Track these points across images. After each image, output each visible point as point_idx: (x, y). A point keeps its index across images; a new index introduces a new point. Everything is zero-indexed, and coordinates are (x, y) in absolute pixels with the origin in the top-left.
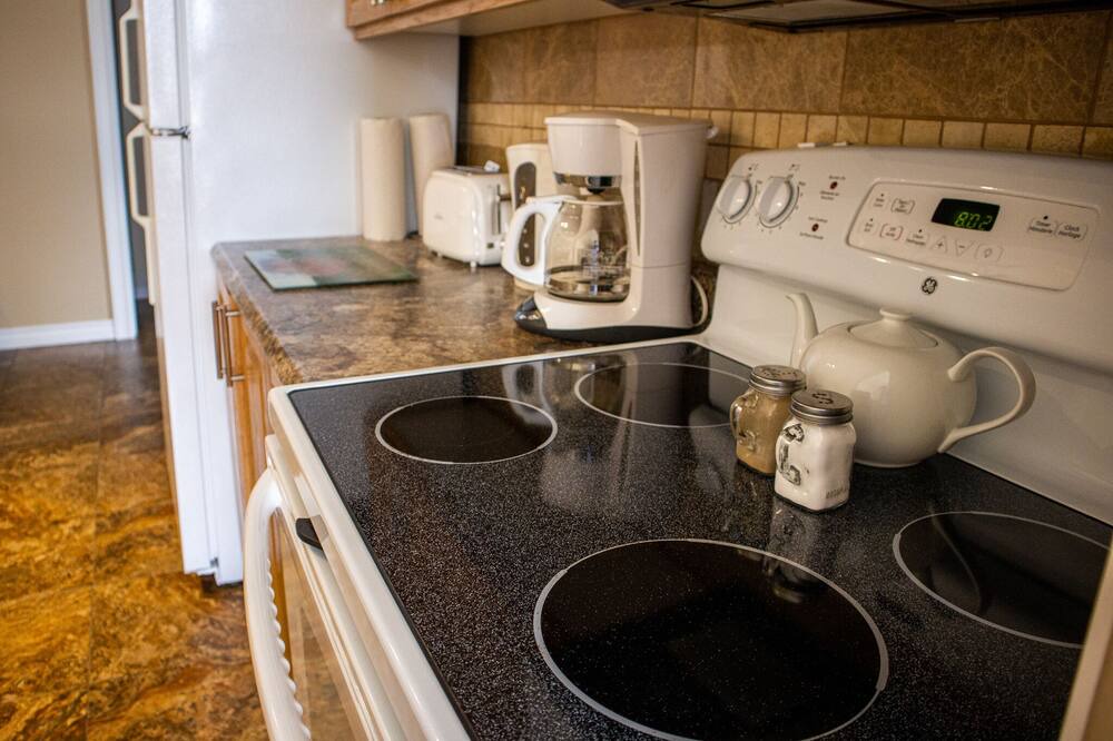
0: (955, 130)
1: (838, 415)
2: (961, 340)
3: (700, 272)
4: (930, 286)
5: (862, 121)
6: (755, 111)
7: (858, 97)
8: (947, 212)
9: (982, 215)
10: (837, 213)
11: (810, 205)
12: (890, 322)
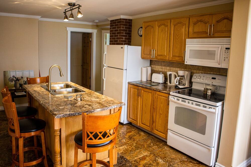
0: (211, 73)
1: (211, 90)
2: (215, 86)
3: (191, 83)
4: (212, 83)
5: (204, 71)
6: (194, 70)
7: (203, 70)
8: (213, 78)
9: (215, 79)
10: (205, 78)
11: (202, 78)
12: (211, 85)
